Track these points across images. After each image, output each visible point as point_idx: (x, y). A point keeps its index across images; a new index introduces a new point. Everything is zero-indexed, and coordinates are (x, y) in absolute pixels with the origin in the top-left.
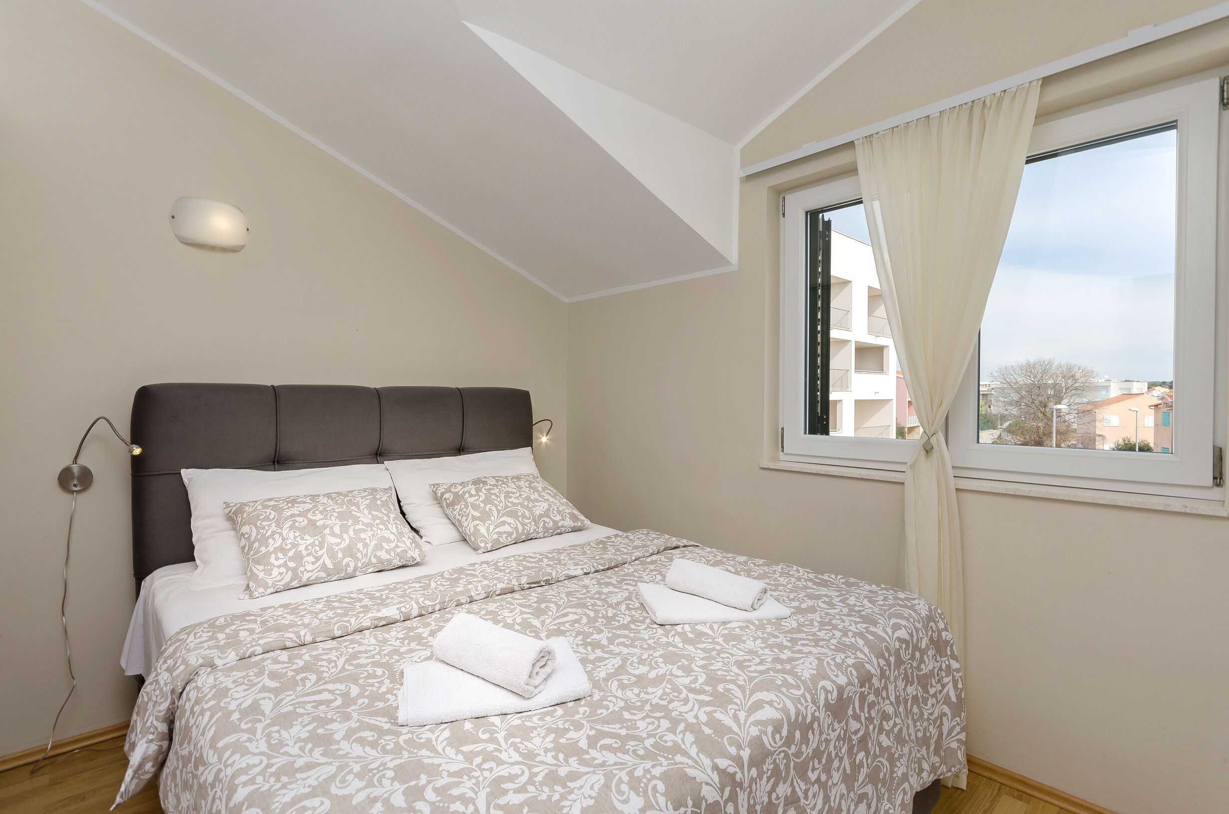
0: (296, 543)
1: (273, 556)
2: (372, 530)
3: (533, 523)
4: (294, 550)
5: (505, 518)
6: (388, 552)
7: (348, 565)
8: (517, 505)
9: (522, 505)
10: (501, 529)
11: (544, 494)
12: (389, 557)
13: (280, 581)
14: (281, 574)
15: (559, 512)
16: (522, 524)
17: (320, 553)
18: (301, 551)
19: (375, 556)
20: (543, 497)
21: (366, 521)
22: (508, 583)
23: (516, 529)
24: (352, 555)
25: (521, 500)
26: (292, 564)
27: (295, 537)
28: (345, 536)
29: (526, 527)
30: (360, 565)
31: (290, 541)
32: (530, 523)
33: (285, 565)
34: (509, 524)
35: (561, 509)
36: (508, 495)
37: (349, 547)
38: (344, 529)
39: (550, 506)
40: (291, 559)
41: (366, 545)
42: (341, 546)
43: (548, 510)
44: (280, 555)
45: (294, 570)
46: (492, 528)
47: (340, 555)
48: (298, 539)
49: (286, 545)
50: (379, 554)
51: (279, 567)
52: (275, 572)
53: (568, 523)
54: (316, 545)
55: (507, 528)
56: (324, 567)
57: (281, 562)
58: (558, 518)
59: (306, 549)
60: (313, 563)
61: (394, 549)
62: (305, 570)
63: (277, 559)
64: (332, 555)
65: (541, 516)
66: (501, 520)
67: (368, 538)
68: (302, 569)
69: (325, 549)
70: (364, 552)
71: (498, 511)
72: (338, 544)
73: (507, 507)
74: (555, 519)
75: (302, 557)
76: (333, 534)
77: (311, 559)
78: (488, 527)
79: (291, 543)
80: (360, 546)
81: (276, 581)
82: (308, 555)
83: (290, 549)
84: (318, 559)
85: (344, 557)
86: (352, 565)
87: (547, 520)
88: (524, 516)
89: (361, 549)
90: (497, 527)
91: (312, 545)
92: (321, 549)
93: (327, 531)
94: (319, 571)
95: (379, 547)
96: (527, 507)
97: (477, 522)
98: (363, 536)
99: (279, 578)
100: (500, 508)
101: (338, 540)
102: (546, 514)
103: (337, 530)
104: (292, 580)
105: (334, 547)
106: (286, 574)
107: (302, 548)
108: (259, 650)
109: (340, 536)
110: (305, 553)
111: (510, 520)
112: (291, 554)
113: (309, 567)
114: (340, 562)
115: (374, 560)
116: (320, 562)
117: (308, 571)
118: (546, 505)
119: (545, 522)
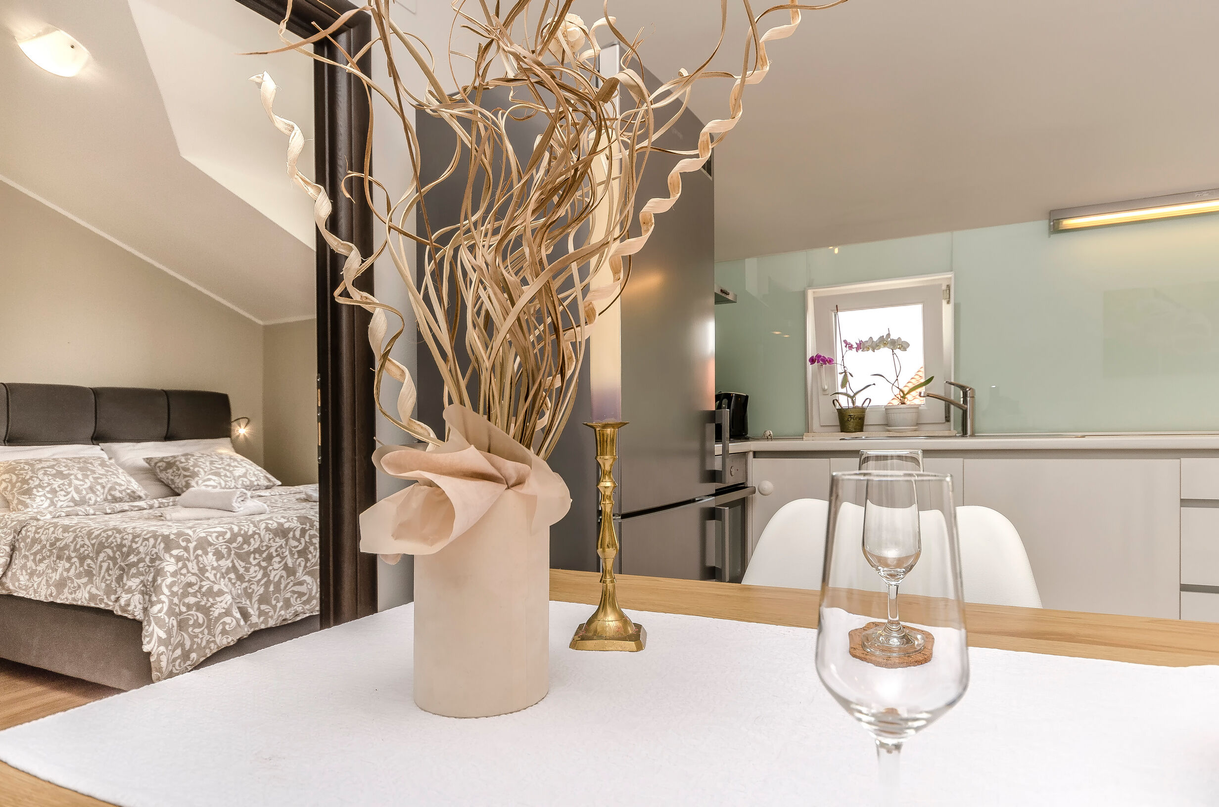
2: (107, 478)
3: (233, 481)
5: (210, 477)
6: (120, 492)
7: (90, 499)
8: (220, 468)
9: (225, 469)
11: (242, 463)
12: (121, 495)
14: (42, 501)
15: (255, 475)
16: (226, 481)
17: (69, 490)
18: (55, 488)
19: (111, 495)
20: (241, 464)
23: (220, 484)
24: (94, 492)
25: (223, 466)
26: (49, 496)
29: (227, 483)
30: (98, 499)
32: (231, 481)
34: (214, 480)
35: (256, 473)
36: (212, 463)
39: (247, 470)
40: (48, 492)
41: (104, 487)
42: (84, 487)
43: (246, 473)
44: (40, 490)
45: (51, 499)
46: (200, 482)
47: (84, 492)
48: (51, 481)
49: (43, 484)
50: (113, 493)
51: (40, 496)
52: (38, 499)
53: (263, 482)
54: (66, 485)
55: (211, 483)
56: (73, 500)
57: (41, 493)
58: (253, 479)
59: (59, 487)
60: (65, 496)
61: (124, 490)
62: (59, 500)
63: (38, 492)
64: (78, 492)
65: (240, 477)
67: (105, 482)
68: (57, 499)
69: (73, 488)
70: (102, 491)
73: (212, 469)
74: (251, 479)
75: (56, 492)
76: (77, 479)
77: (63, 493)
78: (197, 481)
79: (46, 483)
80: (99, 487)
81: (39, 505)
82: (60, 491)
83: (46, 487)
84: (68, 493)
85: (88, 493)
86: (93, 499)
87: (245, 480)
88: (226, 476)
90: (204, 481)
91: (63, 484)
92: (70, 487)
93: (72, 477)
94: (69, 501)
95: (113, 488)
96: (228, 470)
98: (100, 481)
100: (206, 470)
101: (81, 483)
102: (245, 475)
103: (80, 476)
104: (49, 506)
105: (79, 487)
106: (46, 501)
109: (83, 481)
110: (58, 489)
111: (214, 477)
112: (48, 489)
113: (62, 498)
114: (84, 497)
115: (109, 497)
116: (70, 496)
117: (61, 501)
118: (244, 470)
119: (243, 481)
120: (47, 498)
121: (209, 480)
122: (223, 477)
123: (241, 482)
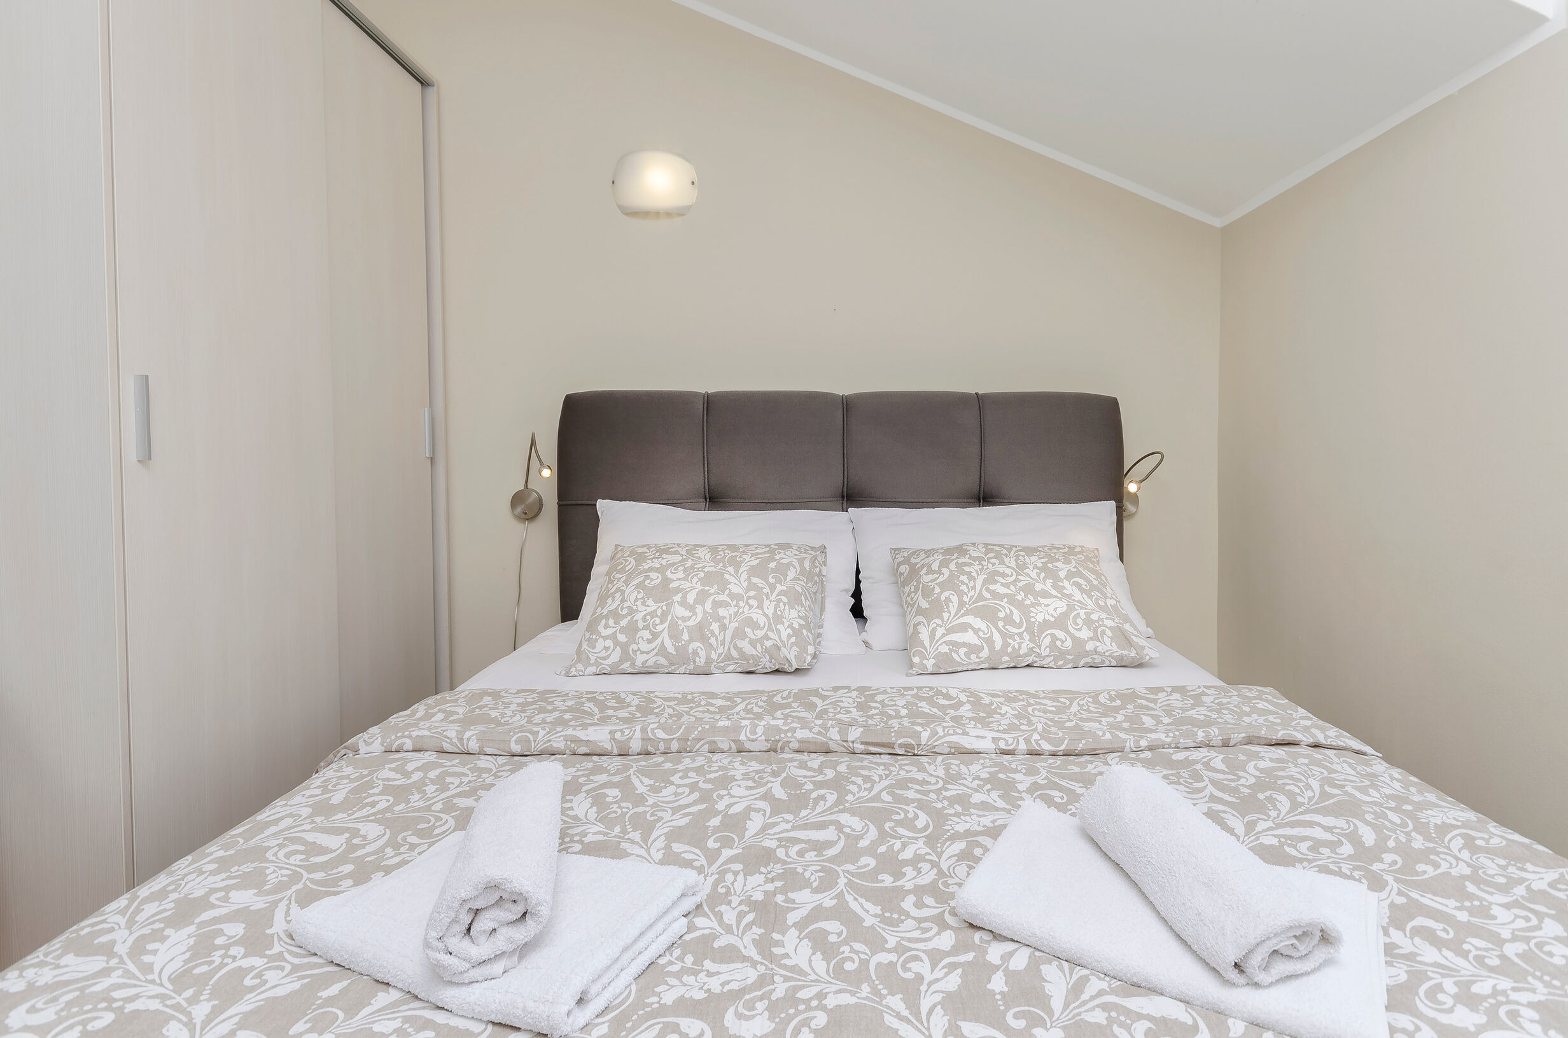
0: (635, 608)
1: (604, 621)
2: (737, 605)
3: (1026, 636)
4: (629, 618)
5: (970, 619)
6: (753, 643)
7: (695, 653)
8: (1000, 597)
9: (1012, 600)
10: (957, 637)
12: (754, 652)
13: (605, 659)
14: (607, 649)
15: (1088, 622)
16: (1005, 636)
17: (659, 628)
18: (637, 621)
19: (736, 647)
20: (1060, 589)
21: (735, 589)
22: (819, 733)
23: (990, 641)
24: (704, 639)
25: (1013, 590)
26: (622, 638)
27: (637, 600)
28: (699, 609)
29: (1010, 641)
30: (714, 656)
31: (628, 604)
32: (1020, 635)
33: (613, 637)
34: (976, 631)
35: (1094, 617)
36: (992, 578)
37: (700, 627)
38: (702, 597)
39: (1070, 608)
40: (623, 630)
41: (723, 628)
42: (691, 623)
43: (1065, 615)
44: (611, 622)
45: (625, 647)
46: (940, 632)
47: (686, 637)
48: (639, 603)
49: (622, 609)
50: (740, 644)
51: (605, 638)
52: (600, 645)
53: (1109, 647)
54: (657, 616)
55: (969, 637)
56: (663, 651)
57: (610, 631)
58: (1085, 634)
59: (644, 619)
60: (649, 641)
61: (761, 640)
62: (639, 649)
63: (606, 627)
64: (675, 635)
65: (1046, 624)
66: (965, 619)
67: (728, 617)
68: (635, 647)
69: (666, 624)
70: (720, 638)
71: (961, 604)
72: (685, 619)
73: (980, 597)
74: (1077, 634)
75: (637, 630)
76: (683, 603)
77: (646, 634)
78: (934, 630)
79: (629, 608)
80: (715, 627)
81: (600, 658)
82: (646, 628)
83: (625, 616)
84: (655, 636)
85: (691, 640)
86: (702, 653)
87: (1060, 634)
88: (1009, 620)
89: (717, 632)
90: (950, 631)
91: (653, 614)
92: (662, 622)
94: (656, 655)
95: (739, 634)
96: (1020, 605)
97: (920, 618)
98: (722, 612)
99: (603, 654)
100: (966, 599)
101: (687, 614)
102: (1060, 622)
103: (691, 598)
104: (621, 661)
105: (680, 622)
106: (614, 650)
107: (639, 617)
108: (409, 744)
109: (691, 608)
110: (641, 624)
111: (978, 623)
112: (624, 623)
113: (644, 646)
114: (685, 647)
115: (735, 654)
116: (658, 641)
117: (643, 653)
118: (1062, 606)
119: (1054, 638)
120: (616, 643)
121: (964, 627)
122: (1000, 624)
123: (1048, 640)
